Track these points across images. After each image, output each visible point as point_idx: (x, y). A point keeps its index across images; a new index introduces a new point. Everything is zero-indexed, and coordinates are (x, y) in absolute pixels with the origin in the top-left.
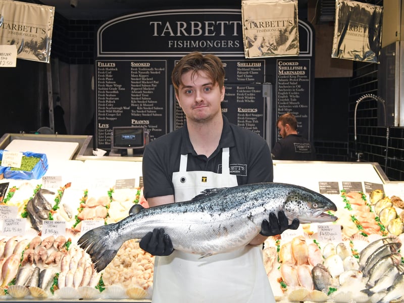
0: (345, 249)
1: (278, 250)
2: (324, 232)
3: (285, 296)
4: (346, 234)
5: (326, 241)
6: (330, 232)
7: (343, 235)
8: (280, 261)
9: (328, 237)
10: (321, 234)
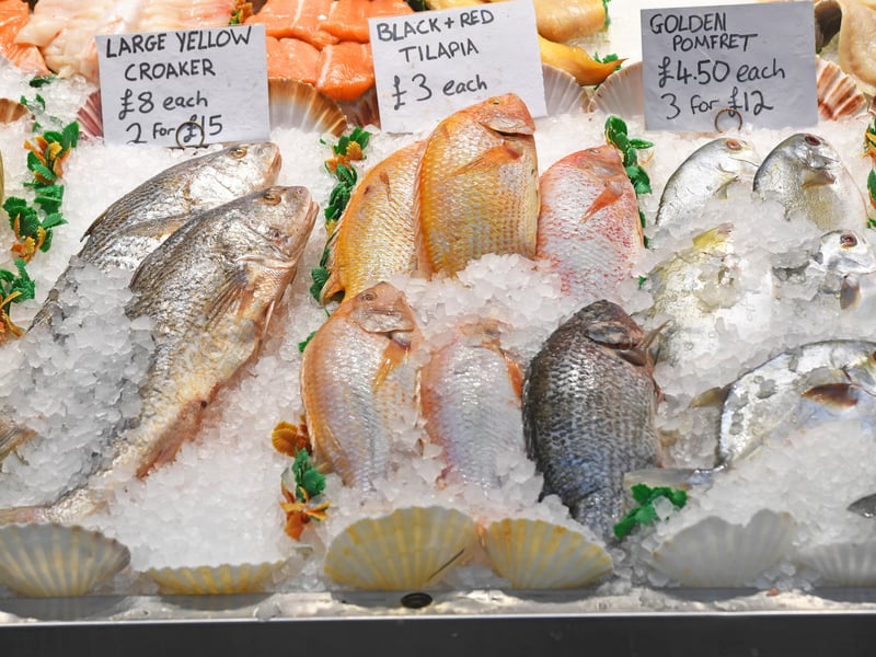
0: (822, 177)
1: (338, 204)
2: (690, 60)
3: (306, 554)
4: (856, 69)
5: (704, 121)
6: (736, 58)
7: (829, 75)
8: (328, 288)
9: (721, 94)
10: (665, 76)
